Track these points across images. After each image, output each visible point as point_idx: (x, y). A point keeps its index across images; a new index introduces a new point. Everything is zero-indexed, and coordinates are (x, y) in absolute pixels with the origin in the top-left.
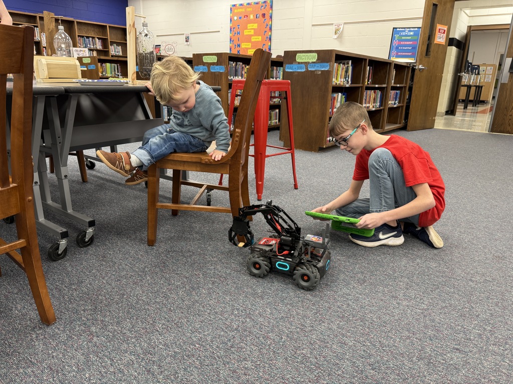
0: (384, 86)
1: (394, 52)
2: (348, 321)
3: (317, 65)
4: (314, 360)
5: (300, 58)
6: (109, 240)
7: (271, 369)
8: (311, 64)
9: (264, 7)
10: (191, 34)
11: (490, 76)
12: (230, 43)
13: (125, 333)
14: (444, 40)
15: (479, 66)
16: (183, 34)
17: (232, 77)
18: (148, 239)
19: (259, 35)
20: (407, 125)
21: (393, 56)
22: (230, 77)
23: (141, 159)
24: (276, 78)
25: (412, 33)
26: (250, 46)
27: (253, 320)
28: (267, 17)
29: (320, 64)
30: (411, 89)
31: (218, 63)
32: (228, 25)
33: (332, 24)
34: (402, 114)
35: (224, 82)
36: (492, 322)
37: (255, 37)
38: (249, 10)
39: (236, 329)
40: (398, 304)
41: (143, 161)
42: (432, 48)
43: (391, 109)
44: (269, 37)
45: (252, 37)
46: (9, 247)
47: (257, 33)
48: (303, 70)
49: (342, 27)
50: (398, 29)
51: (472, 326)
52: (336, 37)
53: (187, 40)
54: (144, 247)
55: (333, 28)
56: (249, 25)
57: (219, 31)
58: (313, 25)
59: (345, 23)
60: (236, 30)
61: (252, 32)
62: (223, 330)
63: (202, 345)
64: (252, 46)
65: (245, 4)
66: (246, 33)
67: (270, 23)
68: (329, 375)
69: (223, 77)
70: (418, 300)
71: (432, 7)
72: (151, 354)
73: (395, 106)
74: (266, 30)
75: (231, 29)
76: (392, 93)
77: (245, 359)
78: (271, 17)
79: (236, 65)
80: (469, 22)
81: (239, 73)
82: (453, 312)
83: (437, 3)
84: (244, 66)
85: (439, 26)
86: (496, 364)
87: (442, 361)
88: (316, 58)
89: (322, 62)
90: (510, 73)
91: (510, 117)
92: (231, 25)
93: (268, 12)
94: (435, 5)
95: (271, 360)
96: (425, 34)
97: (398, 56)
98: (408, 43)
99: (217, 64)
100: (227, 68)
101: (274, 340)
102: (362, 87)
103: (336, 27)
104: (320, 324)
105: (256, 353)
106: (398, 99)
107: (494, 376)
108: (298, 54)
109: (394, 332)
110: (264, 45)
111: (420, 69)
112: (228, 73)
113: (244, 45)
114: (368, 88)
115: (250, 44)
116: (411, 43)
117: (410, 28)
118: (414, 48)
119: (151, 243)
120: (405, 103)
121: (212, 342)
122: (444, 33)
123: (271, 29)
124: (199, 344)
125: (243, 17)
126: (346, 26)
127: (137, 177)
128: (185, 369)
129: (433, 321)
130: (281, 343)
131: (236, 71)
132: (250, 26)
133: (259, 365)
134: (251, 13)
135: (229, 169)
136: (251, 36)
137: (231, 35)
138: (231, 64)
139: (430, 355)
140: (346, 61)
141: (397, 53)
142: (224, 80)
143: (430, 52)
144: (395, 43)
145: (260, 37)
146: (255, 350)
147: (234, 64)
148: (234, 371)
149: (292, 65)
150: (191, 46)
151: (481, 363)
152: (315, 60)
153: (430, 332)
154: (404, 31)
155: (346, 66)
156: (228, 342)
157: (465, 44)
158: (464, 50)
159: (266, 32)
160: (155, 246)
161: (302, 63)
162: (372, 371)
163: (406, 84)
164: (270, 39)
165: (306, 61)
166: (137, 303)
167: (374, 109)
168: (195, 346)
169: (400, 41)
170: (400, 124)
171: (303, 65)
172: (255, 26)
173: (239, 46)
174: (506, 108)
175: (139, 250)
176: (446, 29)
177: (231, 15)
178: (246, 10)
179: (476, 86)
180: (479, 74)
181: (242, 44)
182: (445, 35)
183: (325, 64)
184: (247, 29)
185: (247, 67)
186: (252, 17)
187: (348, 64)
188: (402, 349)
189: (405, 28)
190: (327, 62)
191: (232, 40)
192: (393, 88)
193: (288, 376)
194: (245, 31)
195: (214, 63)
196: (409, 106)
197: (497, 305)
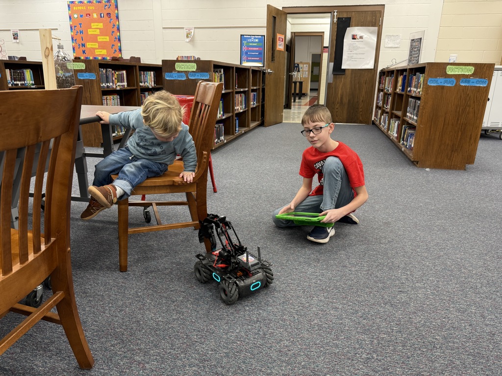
0: (246, 89)
1: (244, 57)
2: (328, 292)
3: (197, 74)
4: (326, 326)
5: (179, 67)
6: (75, 276)
7: (303, 340)
8: (192, 73)
9: (108, 7)
10: (20, 30)
11: (307, 73)
12: (73, 42)
13: (170, 352)
14: (283, 47)
15: (298, 64)
16: (10, 30)
17: (104, 84)
18: (120, 266)
19: (106, 36)
20: (264, 121)
21: (244, 61)
22: (102, 84)
23: (125, 190)
24: (144, 83)
25: (257, 40)
26: (97, 47)
27: (264, 310)
28: (113, 17)
29: (200, 73)
30: (263, 90)
31: (88, 70)
32: (68, 23)
33: (183, 28)
34: (259, 112)
35: (96, 90)
36: (408, 268)
37: (102, 37)
38: (91, 8)
39: (258, 321)
40: (350, 270)
41: (127, 191)
42: (276, 54)
43: (252, 109)
44: (117, 38)
45: (98, 37)
46: (53, 302)
47: (103, 32)
48: (184, 79)
49: (193, 31)
50: (245, 36)
51: (400, 274)
52: (188, 40)
53: (15, 37)
54: (117, 274)
55: (185, 32)
56: (92, 24)
57: (57, 29)
58: (164, 28)
59: (195, 28)
60: (78, 29)
61: (98, 32)
62: (248, 325)
63: (241, 341)
64: (99, 46)
65: (86, 2)
66: (90, 32)
67: (117, 23)
68: (342, 332)
69: (95, 85)
70: (360, 265)
71: (272, 19)
72: (207, 361)
73: (255, 106)
74: (113, 30)
75: (71, 27)
76: (252, 94)
77: (281, 340)
78: (117, 17)
79: (106, 71)
80: (292, 29)
81: (110, 79)
82: (385, 268)
83: (275, 16)
84: (113, 72)
85: (278, 36)
86: (425, 294)
87: (397, 302)
88: (196, 68)
89: (201, 72)
90: (334, 75)
91: (337, 110)
92: (71, 23)
93: (114, 12)
94: (275, 18)
95: (299, 335)
96: (269, 42)
97: (248, 61)
98: (255, 49)
99: (85, 71)
100: (98, 75)
101: (290, 320)
102: (232, 92)
103: (187, 31)
104: (312, 299)
105: (286, 334)
106: (256, 100)
107: (428, 302)
108: (176, 64)
109: (360, 291)
110: (113, 45)
111: (269, 73)
112: (100, 81)
113: (89, 45)
114: (237, 93)
115: (97, 44)
116: (257, 49)
117: (255, 36)
118: (260, 53)
119: (123, 269)
120: (261, 102)
121: (247, 336)
122: (282, 41)
123: (118, 29)
124: (239, 341)
125: (84, 15)
126: (197, 30)
127: (94, 210)
128: (244, 362)
129: (377, 277)
130: (297, 321)
131: (107, 77)
132: (94, 25)
133: (293, 341)
134: (94, 11)
135: (196, 188)
136: (97, 35)
137: (72, 34)
138: (101, 71)
139: (389, 300)
140: (218, 70)
141: (247, 58)
142: (96, 87)
143: (274, 57)
144: (245, 49)
145: (108, 38)
146: (283, 331)
147: (104, 71)
148: (280, 351)
149: (171, 74)
150: (22, 44)
151: (418, 296)
152: (195, 70)
153: (380, 285)
154: (251, 38)
155: (220, 74)
156: (260, 332)
157: (291, 47)
158: (290, 52)
159: (113, 32)
160: (129, 271)
161: (182, 72)
162: (364, 321)
163: (259, 86)
164: (119, 40)
165: (186, 70)
166: (157, 324)
167: (242, 111)
168: (237, 343)
169: (248, 46)
170: (258, 121)
171: (183, 74)
172: (101, 25)
173: (83, 45)
174: (333, 103)
175: (116, 278)
176: (283, 38)
177: (70, 12)
178: (87, 8)
179: (299, 82)
180: (299, 71)
181: (87, 44)
182: (283, 42)
183: (205, 73)
184: (91, 28)
185: (117, 73)
186: (95, 16)
187: (221, 72)
188: (372, 301)
189: (250, 35)
190: (207, 72)
191: (74, 39)
192: (253, 91)
193: (318, 342)
194: (89, 30)
195: (82, 70)
196: (264, 104)
197: (404, 257)
